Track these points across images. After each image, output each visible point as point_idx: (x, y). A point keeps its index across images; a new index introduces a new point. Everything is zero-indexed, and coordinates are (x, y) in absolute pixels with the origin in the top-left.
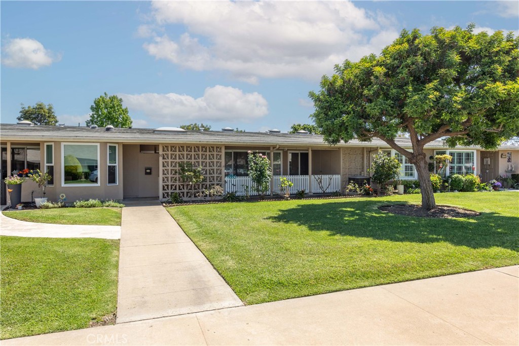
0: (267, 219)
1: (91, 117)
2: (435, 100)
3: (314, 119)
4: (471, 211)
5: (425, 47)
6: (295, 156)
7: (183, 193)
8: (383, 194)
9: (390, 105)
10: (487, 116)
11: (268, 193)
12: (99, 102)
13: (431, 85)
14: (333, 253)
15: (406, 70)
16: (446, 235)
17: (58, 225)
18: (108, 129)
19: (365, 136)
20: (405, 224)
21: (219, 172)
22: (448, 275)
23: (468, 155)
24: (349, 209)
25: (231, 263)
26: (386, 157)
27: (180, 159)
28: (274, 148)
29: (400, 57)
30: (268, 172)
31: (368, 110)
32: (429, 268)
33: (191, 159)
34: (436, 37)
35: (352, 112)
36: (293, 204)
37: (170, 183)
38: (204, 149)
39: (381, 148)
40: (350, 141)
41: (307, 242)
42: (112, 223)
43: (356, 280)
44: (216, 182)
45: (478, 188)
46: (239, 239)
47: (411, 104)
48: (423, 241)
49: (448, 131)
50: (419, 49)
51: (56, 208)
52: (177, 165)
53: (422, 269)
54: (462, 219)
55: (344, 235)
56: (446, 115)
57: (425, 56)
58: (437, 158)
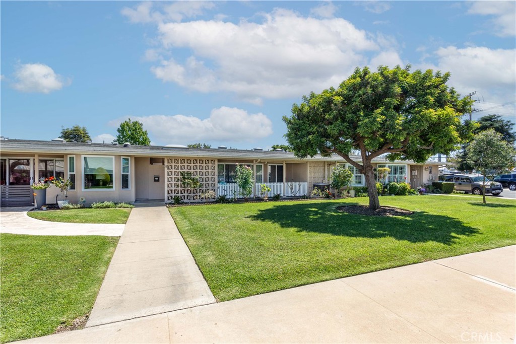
0: (248, 217)
1: (118, 137)
2: (382, 122)
3: (287, 138)
4: (406, 210)
5: (374, 81)
6: (273, 168)
7: (184, 196)
8: (339, 197)
9: (346, 127)
10: (420, 137)
11: (252, 196)
12: (124, 126)
13: (379, 111)
14: (300, 248)
15: (358, 100)
16: (390, 231)
17: (71, 224)
18: (126, 146)
19: (326, 152)
20: (358, 221)
21: (213, 179)
22: (396, 267)
23: (401, 168)
24: (313, 209)
25: (211, 259)
26: (342, 169)
27: (181, 169)
28: (256, 161)
29: (354, 88)
30: (251, 180)
31: (329, 131)
32: (380, 261)
33: (190, 169)
34: (382, 74)
35: (316, 133)
36: (270, 205)
37: (173, 189)
38: (201, 162)
39: (338, 162)
40: (315, 156)
41: (278, 238)
42: (119, 221)
43: (319, 274)
44: (210, 188)
45: (409, 192)
46: (222, 236)
47: (362, 126)
48: (372, 236)
49: (389, 149)
50: (368, 83)
51: (76, 208)
52: (180, 174)
53: (374, 262)
54: (400, 217)
55: (309, 231)
56: (390, 135)
57: (374, 88)
58: (379, 170)
